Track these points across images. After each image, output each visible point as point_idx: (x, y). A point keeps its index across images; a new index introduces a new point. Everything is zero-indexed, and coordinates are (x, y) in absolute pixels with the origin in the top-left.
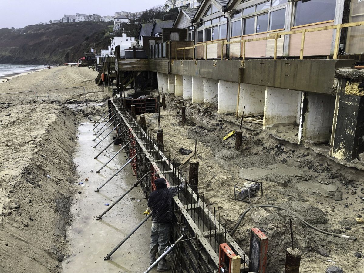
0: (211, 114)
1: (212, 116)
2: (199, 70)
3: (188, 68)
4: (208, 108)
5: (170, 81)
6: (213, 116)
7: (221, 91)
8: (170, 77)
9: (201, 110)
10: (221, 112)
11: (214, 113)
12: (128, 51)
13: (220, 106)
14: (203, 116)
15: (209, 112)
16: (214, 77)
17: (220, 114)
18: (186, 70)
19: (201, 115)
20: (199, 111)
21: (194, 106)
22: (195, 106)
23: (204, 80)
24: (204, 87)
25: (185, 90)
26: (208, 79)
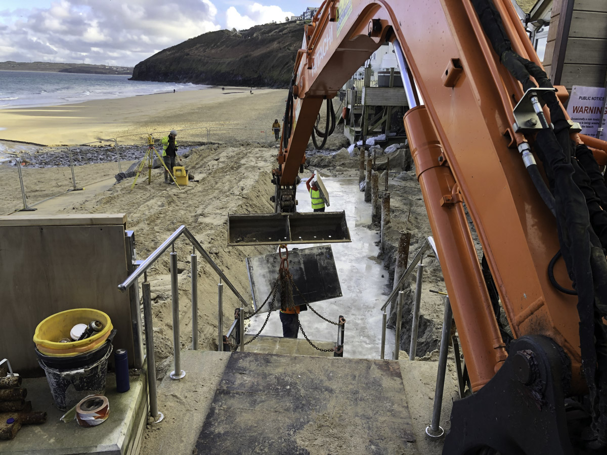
12: (383, 75)
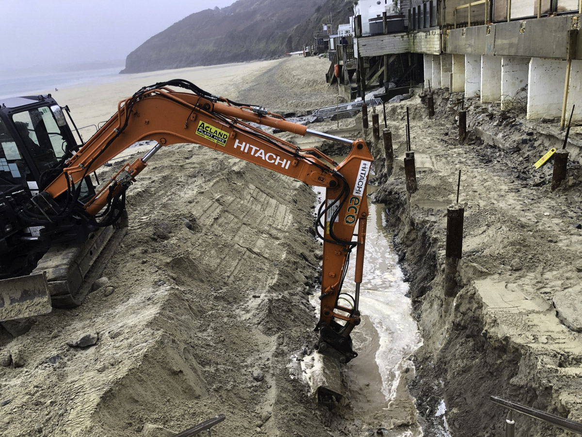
0: (514, 121)
1: (515, 127)
2: (493, 41)
3: (473, 40)
4: (509, 111)
5: (445, 67)
6: (517, 125)
7: (535, 78)
8: (444, 59)
9: (495, 115)
10: (533, 118)
11: (519, 120)
12: (374, 22)
13: (532, 106)
14: (499, 125)
15: (509, 117)
16: (521, 52)
17: (531, 121)
18: (470, 45)
19: (495, 124)
20: (491, 117)
21: (483, 109)
22: (486, 108)
23: (502, 60)
24: (502, 74)
25: (469, 80)
26: (511, 59)
